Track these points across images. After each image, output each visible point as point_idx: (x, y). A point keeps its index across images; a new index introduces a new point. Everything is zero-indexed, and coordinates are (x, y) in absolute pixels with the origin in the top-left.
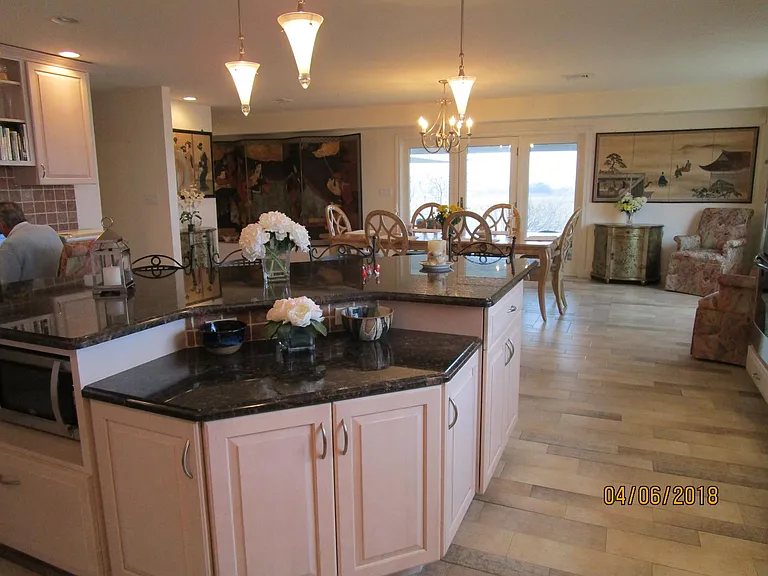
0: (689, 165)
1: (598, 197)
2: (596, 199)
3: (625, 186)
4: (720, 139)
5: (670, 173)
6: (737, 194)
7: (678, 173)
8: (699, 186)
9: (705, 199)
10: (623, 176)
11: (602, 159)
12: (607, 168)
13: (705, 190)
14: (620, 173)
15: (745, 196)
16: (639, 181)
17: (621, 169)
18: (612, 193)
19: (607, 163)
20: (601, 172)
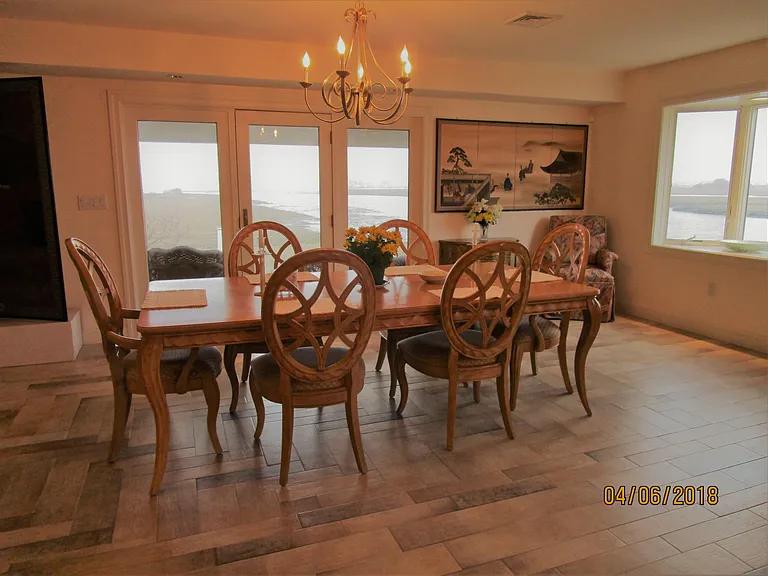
0: (531, 165)
1: (442, 205)
2: (440, 208)
3: (471, 190)
4: (558, 136)
5: (514, 173)
6: (572, 200)
7: (522, 175)
8: (540, 190)
9: (545, 206)
10: (469, 177)
11: (445, 153)
12: (450, 167)
13: (545, 195)
14: (465, 173)
15: (578, 202)
16: (485, 184)
17: (465, 168)
18: (458, 200)
19: (451, 159)
20: (444, 171)
